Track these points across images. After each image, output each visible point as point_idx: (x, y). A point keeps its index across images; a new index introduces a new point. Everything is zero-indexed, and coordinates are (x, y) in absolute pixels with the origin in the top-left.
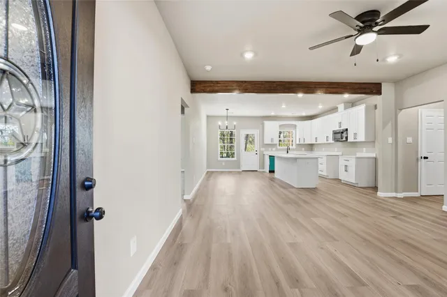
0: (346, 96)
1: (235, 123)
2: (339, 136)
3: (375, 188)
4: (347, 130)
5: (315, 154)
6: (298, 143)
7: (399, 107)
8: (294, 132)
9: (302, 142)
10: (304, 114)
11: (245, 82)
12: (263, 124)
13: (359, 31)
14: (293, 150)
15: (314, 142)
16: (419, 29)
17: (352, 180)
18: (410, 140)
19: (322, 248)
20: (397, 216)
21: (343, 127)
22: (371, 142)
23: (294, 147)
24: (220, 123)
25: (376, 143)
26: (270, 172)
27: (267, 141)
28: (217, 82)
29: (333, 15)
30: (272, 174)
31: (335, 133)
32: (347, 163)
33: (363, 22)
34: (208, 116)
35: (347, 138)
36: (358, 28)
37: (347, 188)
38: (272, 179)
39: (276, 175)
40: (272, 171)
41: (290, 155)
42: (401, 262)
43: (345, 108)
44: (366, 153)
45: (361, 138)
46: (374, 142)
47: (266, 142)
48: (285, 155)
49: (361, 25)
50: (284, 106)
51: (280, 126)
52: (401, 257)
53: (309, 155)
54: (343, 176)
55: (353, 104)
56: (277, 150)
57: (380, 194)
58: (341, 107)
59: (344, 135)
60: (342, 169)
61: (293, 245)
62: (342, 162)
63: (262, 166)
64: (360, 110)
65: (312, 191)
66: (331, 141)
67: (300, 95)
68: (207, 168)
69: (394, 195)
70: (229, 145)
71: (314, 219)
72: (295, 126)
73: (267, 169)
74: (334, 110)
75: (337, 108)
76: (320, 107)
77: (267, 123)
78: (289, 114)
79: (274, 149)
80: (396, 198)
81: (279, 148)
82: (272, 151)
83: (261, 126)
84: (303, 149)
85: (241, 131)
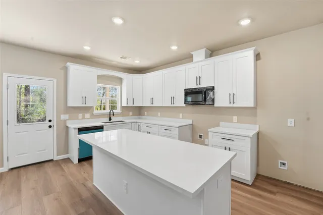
4: (213, 89)
6: (124, 104)
8: (119, 89)
9: (131, 104)
12: (66, 69)
14: (118, 115)
15: (147, 105)
21: (204, 84)
23: (119, 110)
25: (260, 110)
26: (80, 160)
27: (74, 101)
31: (188, 92)
35: (213, 100)
46: (256, 108)
47: (70, 104)
51: (99, 77)
56: (93, 116)
58: (199, 54)
72: (120, 80)
77: (74, 69)
79: (87, 115)
81: (96, 112)
82: (83, 118)
83: (62, 72)
84: (131, 113)
85: (5, 75)
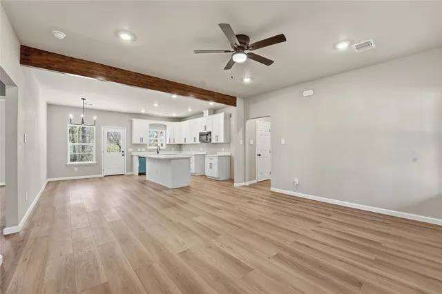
0: (212, 104)
1: (95, 118)
2: (204, 138)
3: (232, 180)
4: (210, 133)
5: (184, 154)
6: (168, 143)
7: (247, 118)
8: (164, 132)
9: (172, 143)
10: (174, 115)
11: (115, 69)
12: (131, 122)
13: (235, 49)
14: (163, 150)
15: (183, 143)
16: (268, 62)
17: (216, 175)
18: (252, 142)
19: (210, 247)
20: (250, 200)
21: (208, 130)
22: (227, 143)
23: (164, 147)
24: (71, 116)
25: (231, 144)
26: (140, 174)
27: (136, 140)
28: (73, 59)
29: (221, 25)
30: (143, 176)
31: (201, 135)
32: (211, 161)
33: (240, 43)
34: (49, 105)
35: (210, 139)
36: (236, 46)
37: (212, 183)
38: (144, 183)
39: (148, 177)
40: (142, 174)
41: (161, 156)
42: (264, 239)
43: (210, 114)
44: (224, 152)
45: (221, 140)
46: (229, 143)
47: (134, 142)
48: (156, 156)
49: (239, 44)
50: (156, 105)
51: (151, 125)
52: (263, 234)
53: (179, 155)
54: (208, 173)
55: (214, 111)
56: (147, 150)
57: (236, 185)
58: (206, 112)
59: (209, 137)
60: (207, 166)
61: (184, 254)
62: (208, 161)
63: (131, 168)
64: (220, 117)
65: (186, 190)
66: (198, 141)
67: (175, 96)
68: (48, 177)
69: (244, 184)
70: (81, 144)
71: (195, 219)
72: (165, 126)
73: (136, 172)
74: (200, 114)
75: (203, 113)
76: (190, 110)
77: (136, 121)
78: (161, 114)
79: (144, 150)
80: (245, 186)
81: (149, 147)
82: (141, 151)
83: (129, 123)
84: (173, 149)
85: (102, 128)
